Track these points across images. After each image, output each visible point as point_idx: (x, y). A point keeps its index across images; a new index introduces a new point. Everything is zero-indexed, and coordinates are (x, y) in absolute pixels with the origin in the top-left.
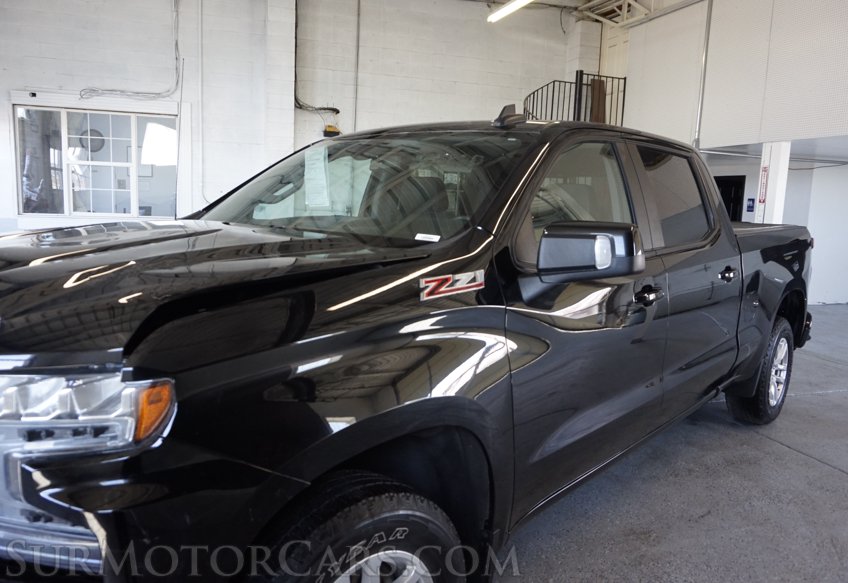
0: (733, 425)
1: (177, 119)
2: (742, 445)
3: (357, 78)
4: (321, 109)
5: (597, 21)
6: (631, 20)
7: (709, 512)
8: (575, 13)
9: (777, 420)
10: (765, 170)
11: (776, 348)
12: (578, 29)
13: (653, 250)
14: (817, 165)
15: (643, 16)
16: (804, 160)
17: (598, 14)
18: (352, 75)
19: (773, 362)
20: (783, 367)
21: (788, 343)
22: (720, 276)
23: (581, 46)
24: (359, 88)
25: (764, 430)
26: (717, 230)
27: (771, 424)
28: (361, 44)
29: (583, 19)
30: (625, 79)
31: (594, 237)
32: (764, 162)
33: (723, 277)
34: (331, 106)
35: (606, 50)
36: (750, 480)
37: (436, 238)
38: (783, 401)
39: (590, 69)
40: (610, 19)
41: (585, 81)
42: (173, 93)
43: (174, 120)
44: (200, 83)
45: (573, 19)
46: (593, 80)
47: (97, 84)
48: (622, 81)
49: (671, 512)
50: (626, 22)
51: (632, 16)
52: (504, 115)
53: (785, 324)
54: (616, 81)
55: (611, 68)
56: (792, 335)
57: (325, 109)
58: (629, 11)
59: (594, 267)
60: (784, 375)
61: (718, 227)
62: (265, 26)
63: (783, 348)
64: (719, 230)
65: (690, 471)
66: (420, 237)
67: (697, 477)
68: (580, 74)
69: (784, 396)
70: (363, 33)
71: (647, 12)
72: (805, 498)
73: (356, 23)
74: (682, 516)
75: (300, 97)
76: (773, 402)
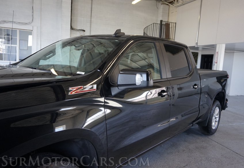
0: (201, 135)
1: (32, 32)
2: (202, 142)
3: (91, 20)
4: (79, 30)
5: (168, 5)
6: (178, 5)
7: (187, 165)
8: (161, 2)
9: (215, 134)
10: (217, 53)
11: (214, 110)
12: (161, 7)
13: (167, 78)
14: (235, 51)
15: (181, 3)
16: (230, 50)
17: (168, 3)
18: (90, 19)
19: (213, 115)
20: (218, 116)
21: (219, 109)
22: (192, 87)
23: (162, 12)
24: (92, 23)
25: (211, 137)
26: (192, 72)
27: (213, 135)
28: (93, 9)
29: (163, 4)
30: (176, 23)
31: (136, 74)
32: (217, 50)
33: (194, 87)
34: (82, 29)
35: (170, 14)
36: (203, 154)
37: (83, 73)
38: (217, 127)
39: (165, 20)
40: (172, 4)
41: (163, 23)
42: (31, 23)
43: (31, 32)
44: (40, 20)
45: (160, 4)
46: (166, 23)
47: (6, 19)
48: (175, 24)
49: (174, 165)
50: (176, 5)
51: (178, 3)
52: (116, 33)
53: (218, 103)
54: (173, 24)
55: (172, 20)
56: (220, 106)
57: (80, 30)
58: (177, 2)
59: (135, 84)
60: (218, 119)
61: (193, 71)
62: (62, 3)
63: (217, 110)
64: (193, 72)
65: (184, 150)
66: (78, 73)
67: (185, 153)
68: (161, 21)
69: (218, 126)
70: (93, 6)
71: (182, 2)
72: (219, 160)
73: (91, 3)
74: (178, 166)
75: (72, 26)
76: (214, 128)
